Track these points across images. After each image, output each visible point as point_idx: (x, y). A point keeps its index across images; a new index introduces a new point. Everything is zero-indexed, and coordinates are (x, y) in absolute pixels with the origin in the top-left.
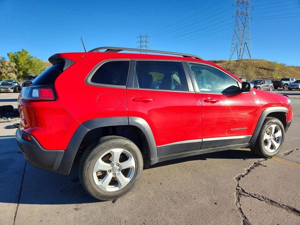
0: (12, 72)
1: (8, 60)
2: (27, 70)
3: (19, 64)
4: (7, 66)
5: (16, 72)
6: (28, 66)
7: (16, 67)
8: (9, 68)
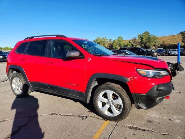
0: (139, 45)
1: (137, 38)
2: (147, 43)
3: (143, 40)
4: (137, 42)
5: (140, 45)
6: (148, 41)
7: (141, 42)
8: (137, 43)
